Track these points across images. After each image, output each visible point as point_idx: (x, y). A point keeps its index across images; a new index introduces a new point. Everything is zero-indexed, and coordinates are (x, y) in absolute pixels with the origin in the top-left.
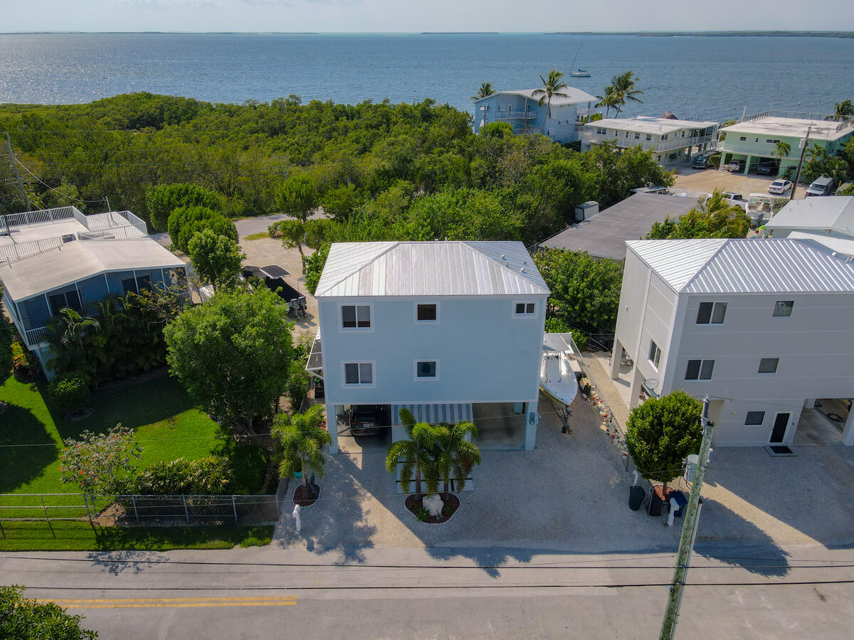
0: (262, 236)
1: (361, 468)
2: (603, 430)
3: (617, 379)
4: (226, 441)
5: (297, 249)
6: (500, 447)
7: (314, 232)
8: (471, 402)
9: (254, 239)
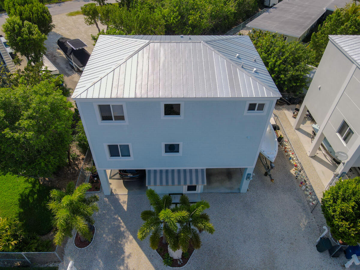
0: (77, 13)
1: (126, 210)
2: (292, 174)
3: (298, 129)
4: (33, 184)
5: (95, 26)
6: (223, 190)
7: (103, 14)
8: (205, 168)
9: (73, 15)
